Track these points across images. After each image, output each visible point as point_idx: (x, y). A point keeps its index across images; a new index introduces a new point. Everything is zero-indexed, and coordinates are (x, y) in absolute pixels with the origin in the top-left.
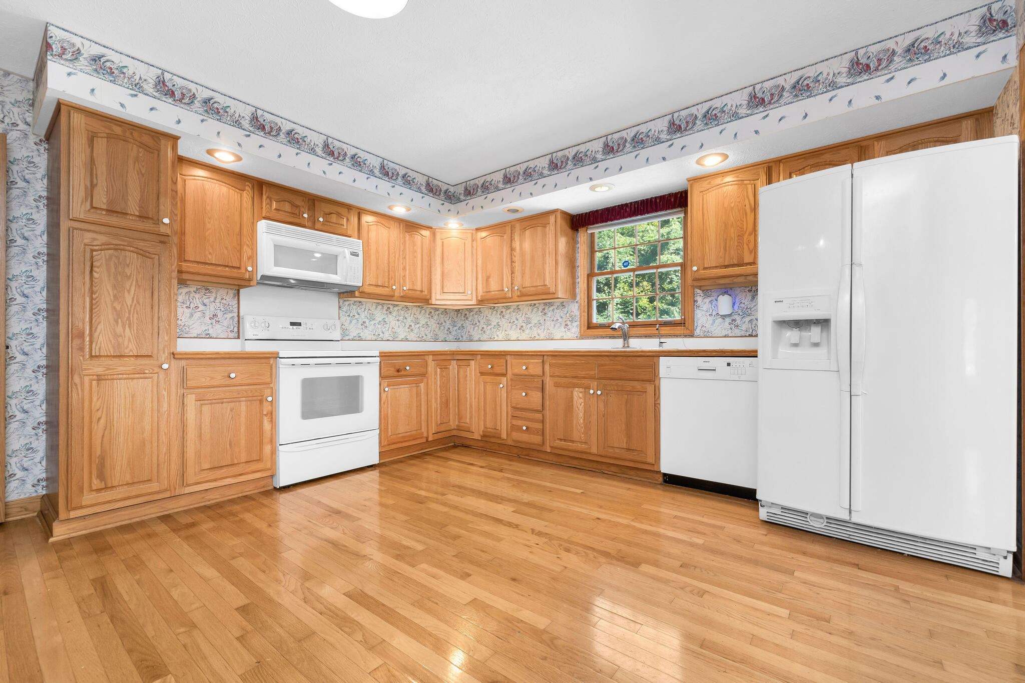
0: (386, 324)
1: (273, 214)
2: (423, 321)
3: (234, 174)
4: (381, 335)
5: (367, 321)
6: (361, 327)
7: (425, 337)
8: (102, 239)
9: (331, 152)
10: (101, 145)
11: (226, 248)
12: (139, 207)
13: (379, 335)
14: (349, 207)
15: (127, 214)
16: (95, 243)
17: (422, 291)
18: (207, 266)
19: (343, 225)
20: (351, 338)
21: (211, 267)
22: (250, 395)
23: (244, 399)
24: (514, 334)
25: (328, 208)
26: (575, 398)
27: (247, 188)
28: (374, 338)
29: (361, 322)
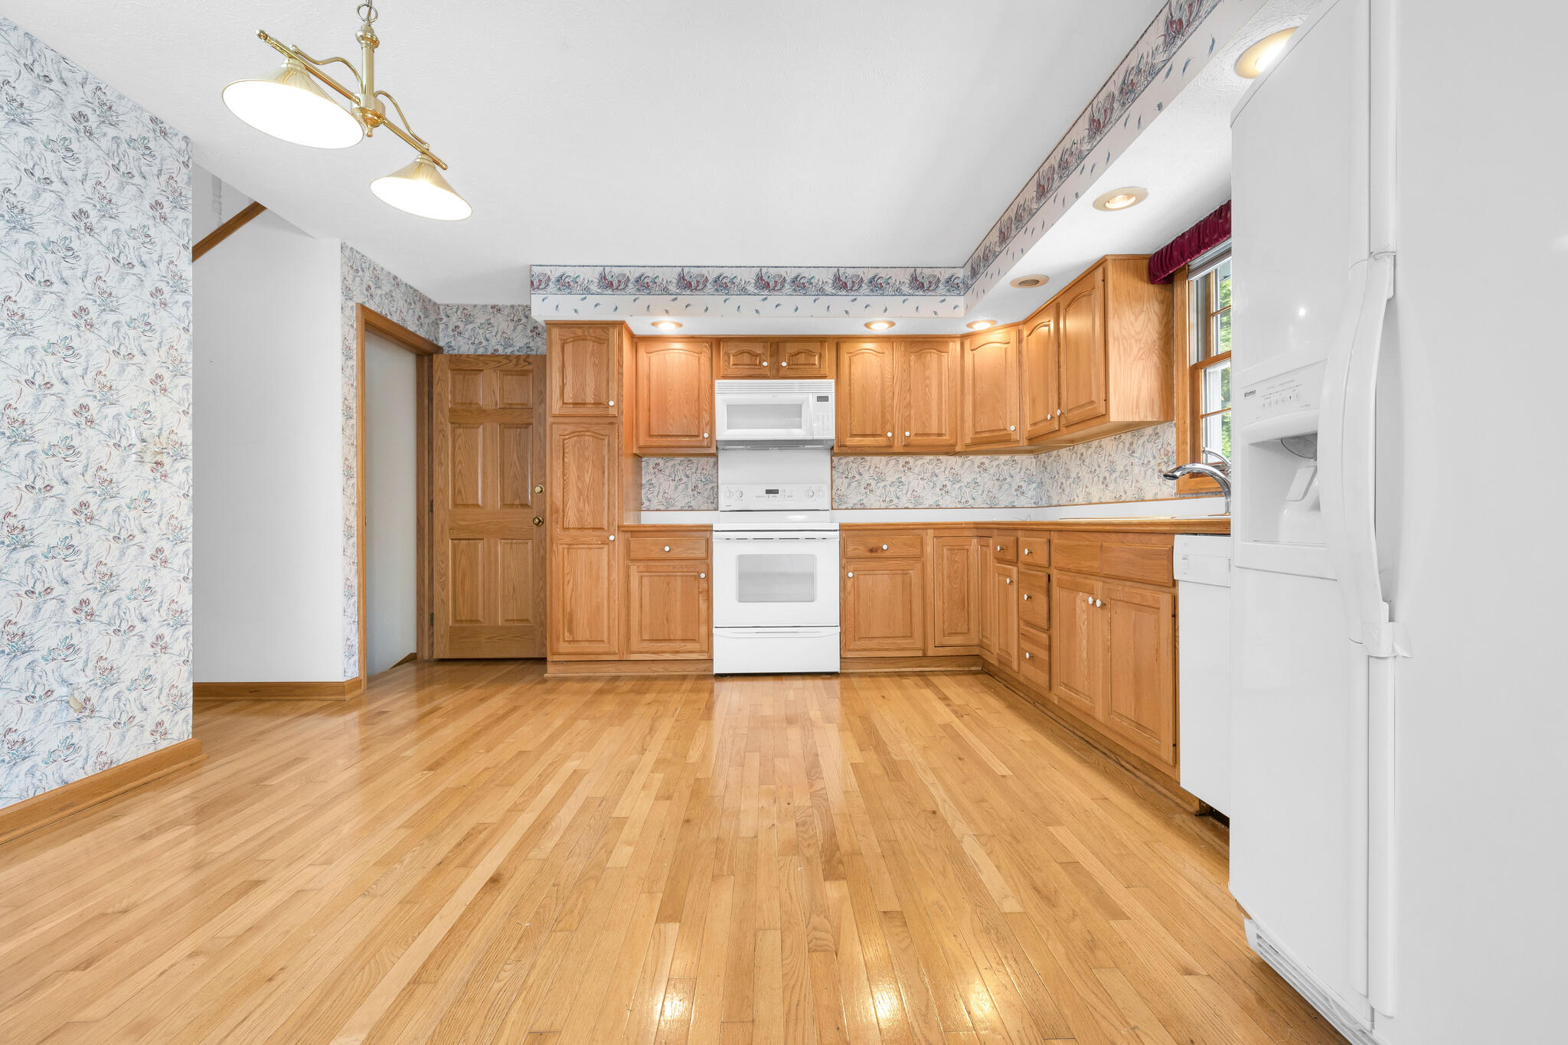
0: (903, 485)
1: (731, 371)
2: (967, 478)
3: (693, 338)
4: (895, 501)
5: (873, 483)
6: (864, 491)
7: (971, 502)
8: (570, 429)
9: (766, 284)
10: (569, 348)
11: (685, 417)
12: (594, 395)
13: (891, 501)
14: (822, 340)
15: (585, 404)
16: (566, 433)
17: (940, 435)
18: (669, 439)
19: (815, 364)
20: (849, 506)
21: (673, 439)
22: (686, 570)
23: (680, 574)
24: (1096, 493)
25: (791, 348)
26: (1078, 610)
27: (705, 349)
28: (884, 505)
29: (863, 484)
